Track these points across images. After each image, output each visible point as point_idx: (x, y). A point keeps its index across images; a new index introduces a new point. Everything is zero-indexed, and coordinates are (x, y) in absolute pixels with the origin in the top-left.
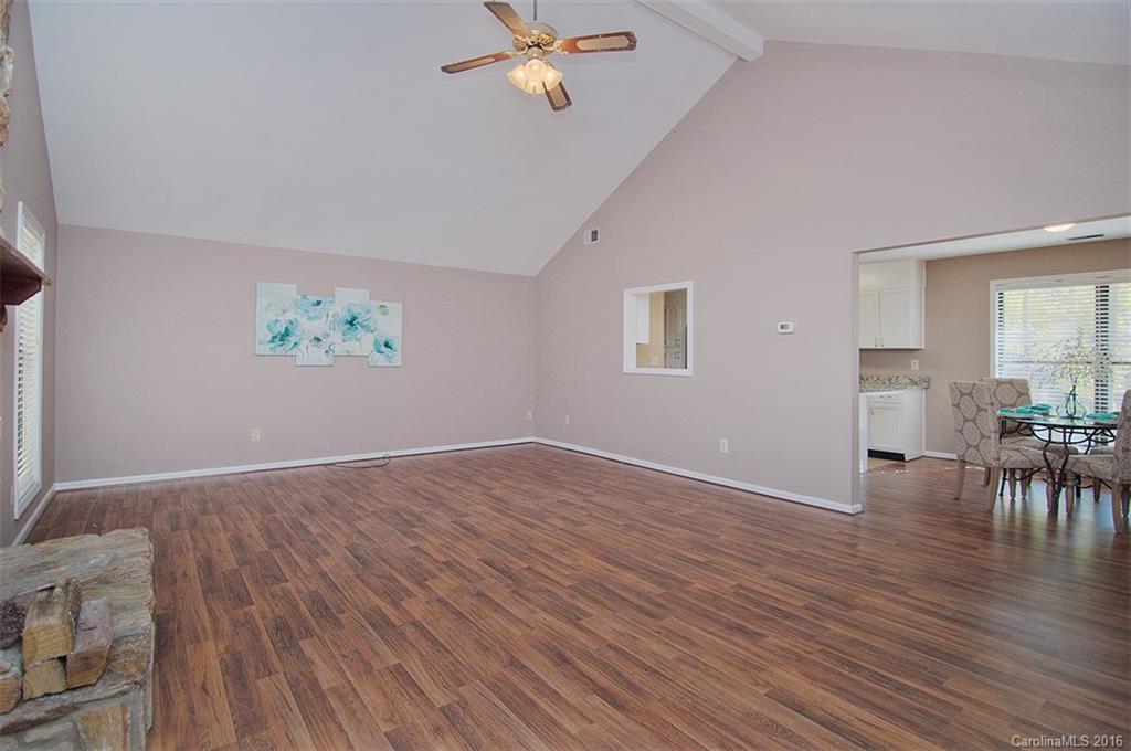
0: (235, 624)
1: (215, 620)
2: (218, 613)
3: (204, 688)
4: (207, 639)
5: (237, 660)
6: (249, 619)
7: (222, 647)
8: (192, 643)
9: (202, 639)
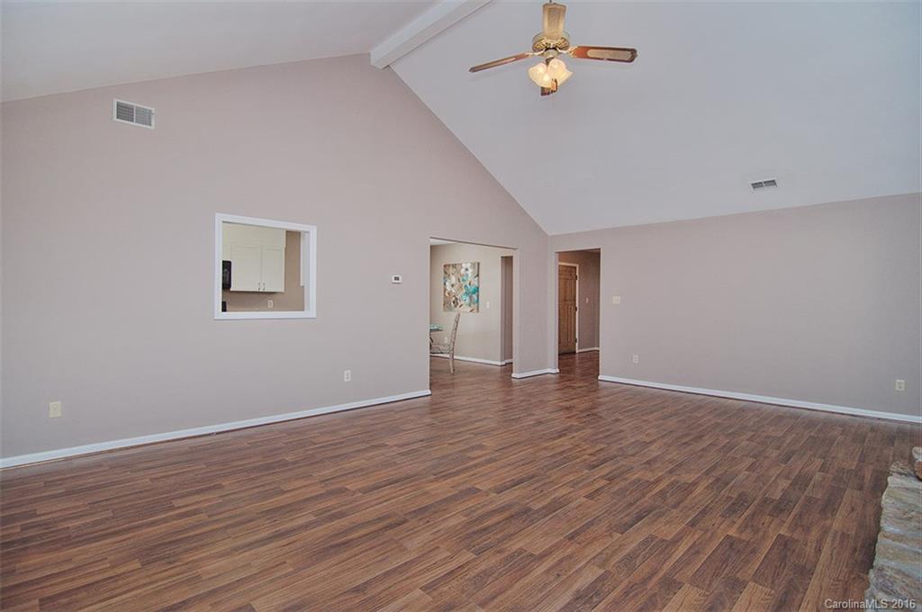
0: (807, 530)
1: (820, 542)
2: (814, 545)
3: (853, 510)
4: (836, 532)
5: (823, 511)
6: (792, 528)
7: (828, 522)
8: (848, 535)
9: (840, 533)
